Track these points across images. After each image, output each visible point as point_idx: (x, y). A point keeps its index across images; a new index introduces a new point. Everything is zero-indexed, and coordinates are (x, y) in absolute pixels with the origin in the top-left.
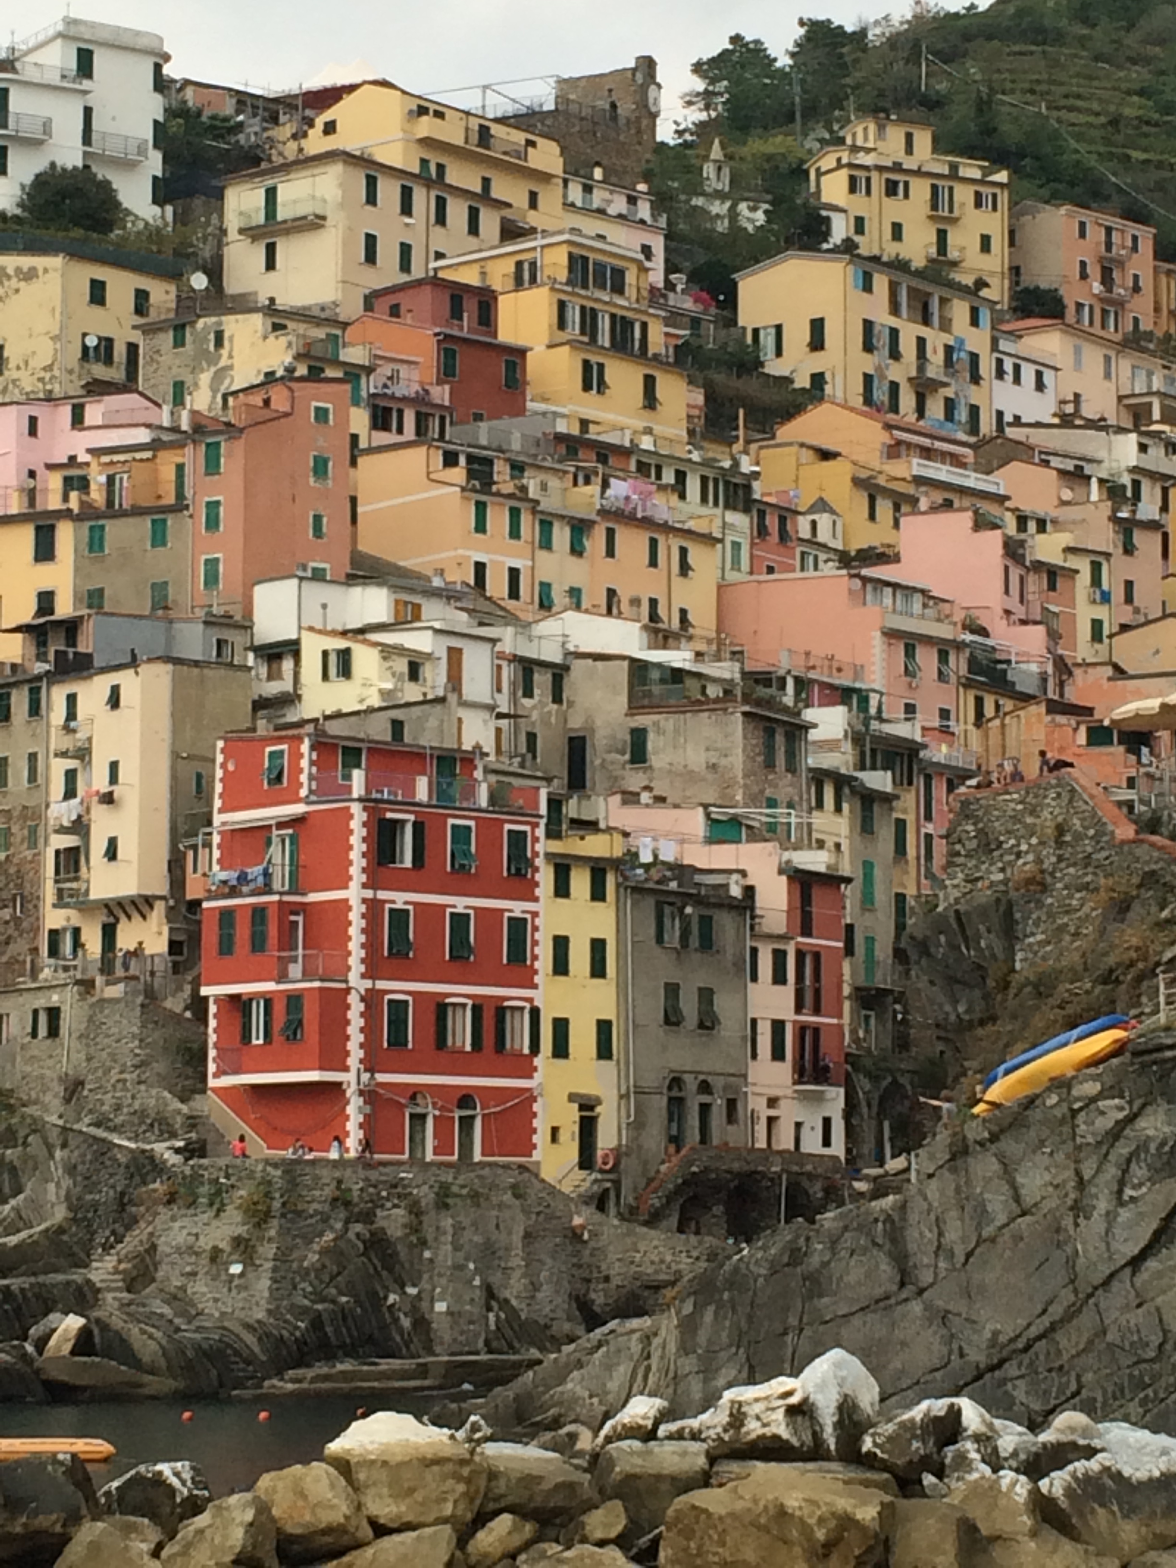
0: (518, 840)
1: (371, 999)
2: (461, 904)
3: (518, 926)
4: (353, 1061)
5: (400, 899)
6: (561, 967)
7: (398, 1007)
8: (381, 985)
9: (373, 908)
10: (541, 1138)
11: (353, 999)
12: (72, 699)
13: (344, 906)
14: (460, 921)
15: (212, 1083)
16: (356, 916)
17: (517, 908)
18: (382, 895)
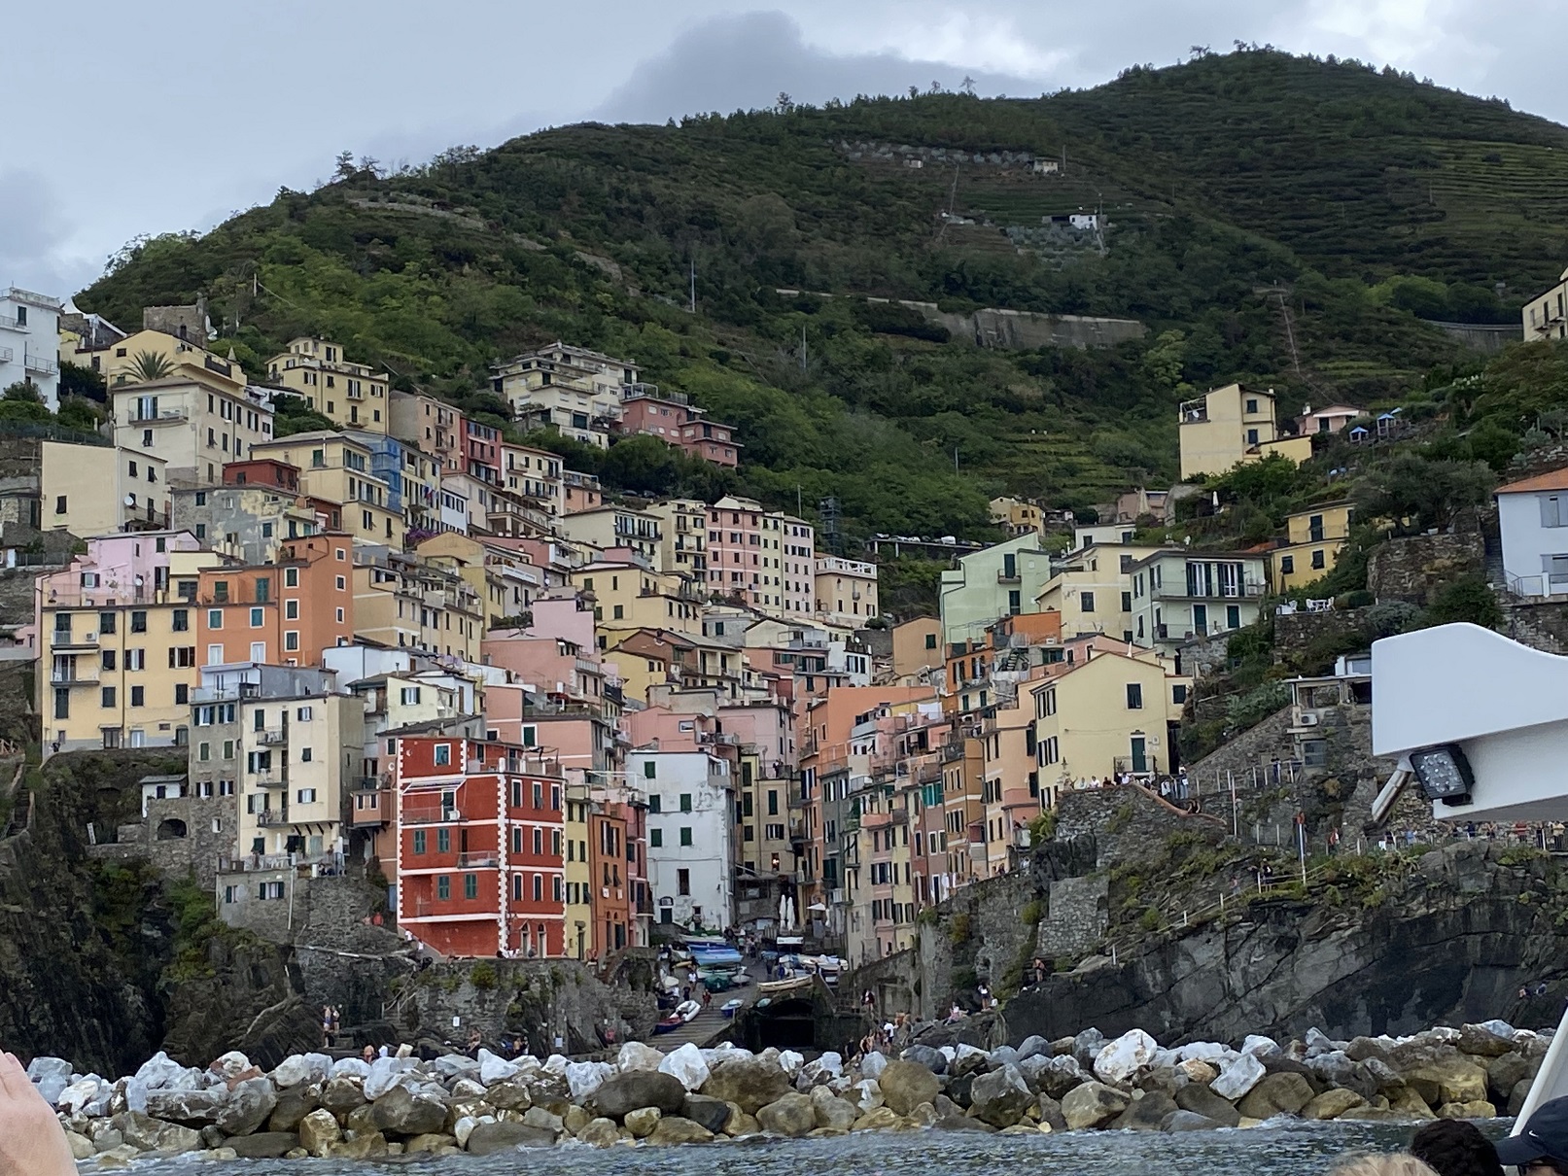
0: (556, 789)
1: (509, 874)
3: (557, 834)
4: (503, 908)
6: (571, 858)
7: (518, 878)
8: (513, 868)
9: (509, 826)
10: (565, 945)
11: (502, 876)
12: (260, 715)
13: (496, 827)
14: (537, 832)
15: (400, 921)
16: (502, 833)
17: (556, 826)
18: (513, 821)
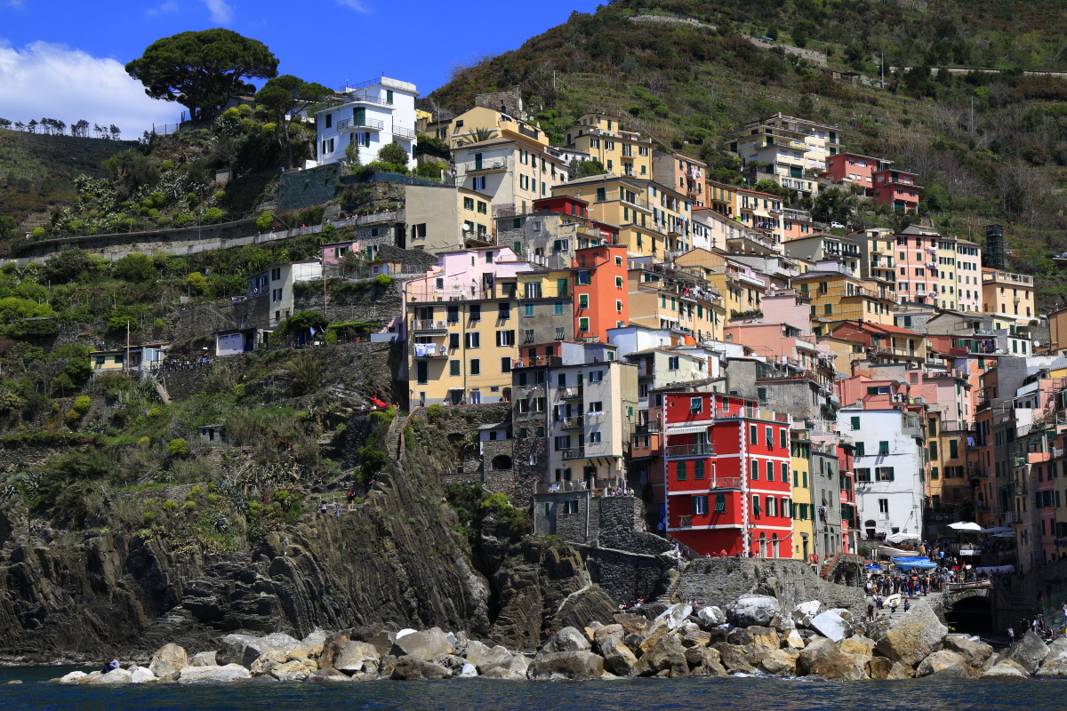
0: (783, 432)
1: (749, 495)
2: (770, 458)
3: (785, 466)
4: (745, 520)
5: (754, 457)
6: (796, 484)
7: (756, 498)
8: (752, 490)
9: (748, 459)
10: (793, 550)
11: (745, 497)
13: (738, 460)
14: (770, 464)
16: (743, 464)
17: (784, 460)
18: (751, 455)
